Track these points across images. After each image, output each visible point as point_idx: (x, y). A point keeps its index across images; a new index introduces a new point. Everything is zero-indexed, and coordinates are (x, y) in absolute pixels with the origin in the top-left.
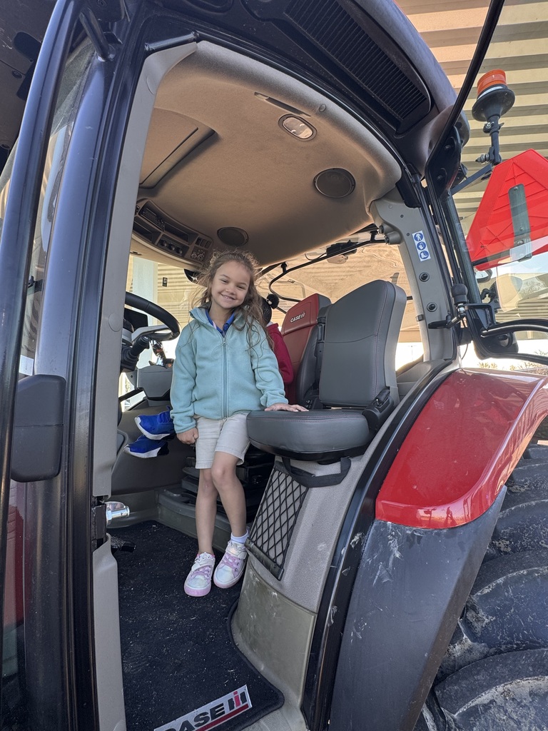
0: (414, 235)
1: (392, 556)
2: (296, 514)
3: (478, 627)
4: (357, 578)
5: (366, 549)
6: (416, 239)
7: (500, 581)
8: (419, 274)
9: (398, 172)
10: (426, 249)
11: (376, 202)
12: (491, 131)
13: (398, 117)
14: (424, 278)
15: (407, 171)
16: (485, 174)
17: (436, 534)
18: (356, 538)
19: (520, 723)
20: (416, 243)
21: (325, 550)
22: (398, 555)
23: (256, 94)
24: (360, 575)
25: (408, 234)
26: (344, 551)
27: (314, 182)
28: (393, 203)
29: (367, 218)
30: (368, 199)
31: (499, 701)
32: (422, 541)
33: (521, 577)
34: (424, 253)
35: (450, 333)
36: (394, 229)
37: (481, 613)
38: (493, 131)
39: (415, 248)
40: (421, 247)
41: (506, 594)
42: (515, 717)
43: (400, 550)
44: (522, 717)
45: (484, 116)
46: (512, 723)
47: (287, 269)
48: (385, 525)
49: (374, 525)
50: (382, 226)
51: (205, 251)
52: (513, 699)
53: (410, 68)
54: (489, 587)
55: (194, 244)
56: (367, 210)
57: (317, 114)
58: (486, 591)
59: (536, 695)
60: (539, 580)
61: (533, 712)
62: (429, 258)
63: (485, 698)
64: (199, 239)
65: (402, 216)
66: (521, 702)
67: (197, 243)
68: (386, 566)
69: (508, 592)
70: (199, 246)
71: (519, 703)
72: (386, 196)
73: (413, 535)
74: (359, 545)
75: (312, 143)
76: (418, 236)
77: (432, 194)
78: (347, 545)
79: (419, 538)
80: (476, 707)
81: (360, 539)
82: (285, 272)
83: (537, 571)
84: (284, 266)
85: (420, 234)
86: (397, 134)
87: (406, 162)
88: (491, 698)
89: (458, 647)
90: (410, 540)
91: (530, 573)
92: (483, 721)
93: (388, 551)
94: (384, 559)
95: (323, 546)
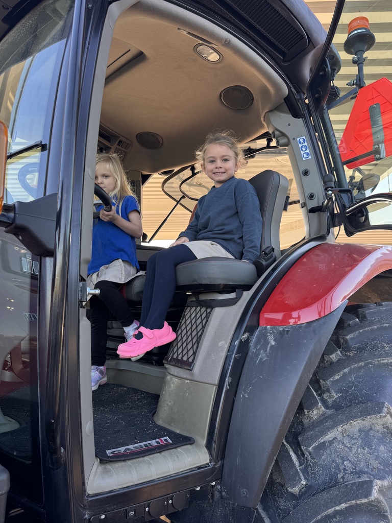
0: (298, 139)
1: (270, 345)
2: (203, 327)
3: (330, 401)
4: (246, 362)
5: (252, 344)
6: (300, 143)
7: (346, 370)
8: (302, 169)
9: (285, 90)
10: (308, 151)
11: (269, 113)
12: (358, 63)
13: (284, 49)
14: (306, 173)
15: (293, 90)
16: (352, 95)
17: (299, 327)
18: (246, 336)
19: (351, 448)
20: (300, 146)
21: (224, 345)
22: (273, 343)
23: (179, 29)
24: (248, 360)
25: (294, 139)
26: (237, 343)
27: (220, 96)
28: (283, 115)
29: (262, 126)
30: (263, 110)
31: (340, 437)
32: (289, 333)
33: (360, 368)
34: (306, 153)
35: (325, 216)
36: (283, 135)
37: (333, 392)
38: (359, 63)
39: (299, 150)
40: (304, 149)
41: (350, 379)
42: (349, 446)
43: (274, 340)
44: (353, 445)
45: (353, 51)
46: (346, 449)
47: (196, 172)
48: (266, 328)
49: (259, 329)
50: (273, 132)
51: (124, 152)
52: (348, 436)
53: (291, 16)
54: (339, 375)
55: (115, 145)
56: (262, 119)
57: (223, 45)
58: (337, 377)
59: (362, 431)
60: (372, 369)
61: (360, 441)
62: (310, 157)
63: (330, 436)
64: (120, 142)
65: (289, 125)
66: (353, 436)
67: (119, 144)
68: (266, 351)
69: (351, 378)
70: (120, 147)
71: (352, 438)
72: (277, 109)
73: (284, 330)
74: (247, 341)
75: (219, 66)
76: (302, 140)
77: (312, 108)
78: (239, 339)
79: (288, 331)
80: (324, 443)
81: (248, 338)
82: (194, 174)
83: (371, 363)
84: (193, 168)
85: (303, 139)
86: (284, 61)
87: (292, 83)
88: (334, 436)
89: (315, 412)
90: (282, 334)
91: (366, 365)
92: (328, 452)
93: (267, 342)
94: (264, 348)
95: (223, 342)
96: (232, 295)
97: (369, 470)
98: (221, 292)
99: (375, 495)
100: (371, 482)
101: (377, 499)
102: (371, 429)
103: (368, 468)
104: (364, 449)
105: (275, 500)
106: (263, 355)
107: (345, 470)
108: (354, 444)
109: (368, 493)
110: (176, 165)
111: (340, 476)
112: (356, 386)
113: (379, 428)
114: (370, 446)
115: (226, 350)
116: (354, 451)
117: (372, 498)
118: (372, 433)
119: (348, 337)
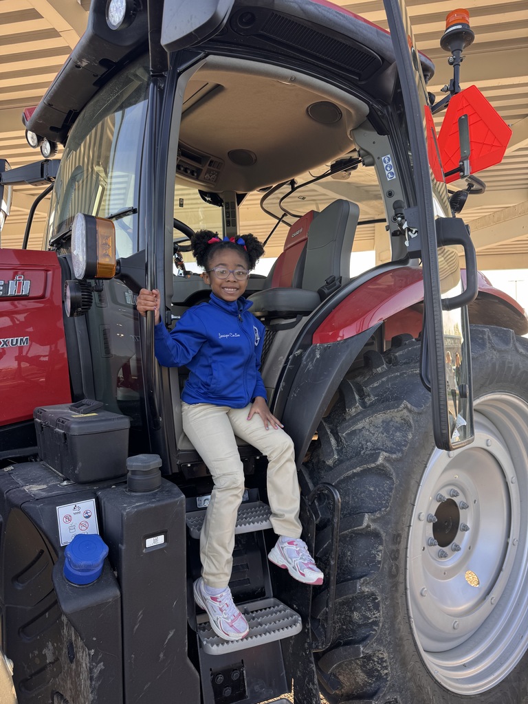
0: (383, 158)
1: (316, 358)
2: (270, 346)
3: (368, 403)
4: (298, 372)
5: (304, 358)
6: (385, 162)
7: (384, 379)
10: (392, 170)
11: (353, 131)
12: (454, 64)
13: (357, 71)
14: (390, 194)
15: (374, 106)
18: (299, 352)
19: (374, 434)
20: (385, 165)
21: (283, 359)
22: (318, 357)
24: (300, 370)
25: (379, 158)
26: (291, 357)
27: (308, 111)
28: (368, 132)
29: (352, 143)
30: (348, 127)
31: (367, 427)
32: (331, 348)
33: (397, 377)
34: (391, 173)
36: (368, 154)
39: (383, 170)
40: (389, 169)
42: (373, 432)
43: (320, 354)
46: (371, 435)
47: (296, 186)
48: (316, 346)
49: (311, 347)
50: (359, 151)
51: (217, 171)
52: (374, 425)
54: (378, 383)
55: (207, 166)
56: (349, 137)
58: (376, 385)
59: (384, 422)
61: (382, 428)
62: (395, 177)
63: (360, 426)
64: (211, 162)
65: (374, 143)
67: (209, 165)
68: (313, 362)
69: (388, 385)
70: (211, 168)
71: (376, 427)
72: (360, 126)
73: (327, 346)
74: (300, 356)
76: (386, 159)
78: (294, 354)
80: (355, 431)
81: (301, 354)
82: (294, 189)
83: (405, 373)
84: (293, 183)
86: (360, 80)
87: (374, 98)
88: (362, 426)
89: (354, 410)
90: (325, 349)
91: (401, 375)
92: (358, 437)
93: (315, 356)
94: (312, 360)
95: (282, 357)
96: (294, 320)
97: (384, 448)
98: (286, 318)
99: (380, 461)
100: (379, 453)
101: (382, 464)
102: (392, 420)
103: (383, 446)
104: (383, 434)
105: (319, 472)
106: (310, 366)
107: (367, 448)
108: (377, 431)
109: (376, 459)
110: (273, 182)
111: (362, 452)
112: (391, 391)
113: (398, 419)
114: (388, 432)
115: (283, 363)
116: (376, 435)
117: (378, 463)
118: (391, 424)
119: (397, 354)
